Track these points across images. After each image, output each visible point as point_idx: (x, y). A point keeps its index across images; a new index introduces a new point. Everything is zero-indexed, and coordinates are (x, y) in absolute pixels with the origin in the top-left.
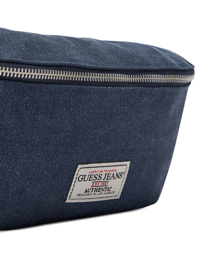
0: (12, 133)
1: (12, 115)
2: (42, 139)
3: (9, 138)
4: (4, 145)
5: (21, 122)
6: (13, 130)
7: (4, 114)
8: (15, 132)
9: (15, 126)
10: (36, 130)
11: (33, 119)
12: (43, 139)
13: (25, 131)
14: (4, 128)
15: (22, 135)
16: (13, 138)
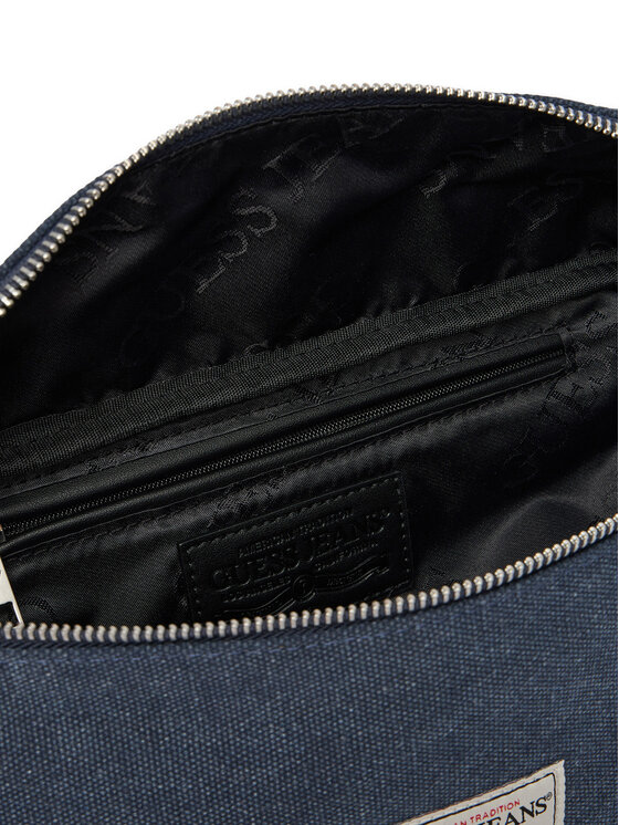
0: (95, 780)
1: (77, 728)
2: (201, 785)
3: (92, 795)
4: (84, 813)
5: (112, 745)
6: (95, 771)
7: (53, 730)
8: (103, 775)
9: (98, 759)
10: (170, 763)
11: (150, 729)
12: (206, 785)
13: (135, 767)
14: (64, 768)
15: (131, 781)
16: (103, 793)
